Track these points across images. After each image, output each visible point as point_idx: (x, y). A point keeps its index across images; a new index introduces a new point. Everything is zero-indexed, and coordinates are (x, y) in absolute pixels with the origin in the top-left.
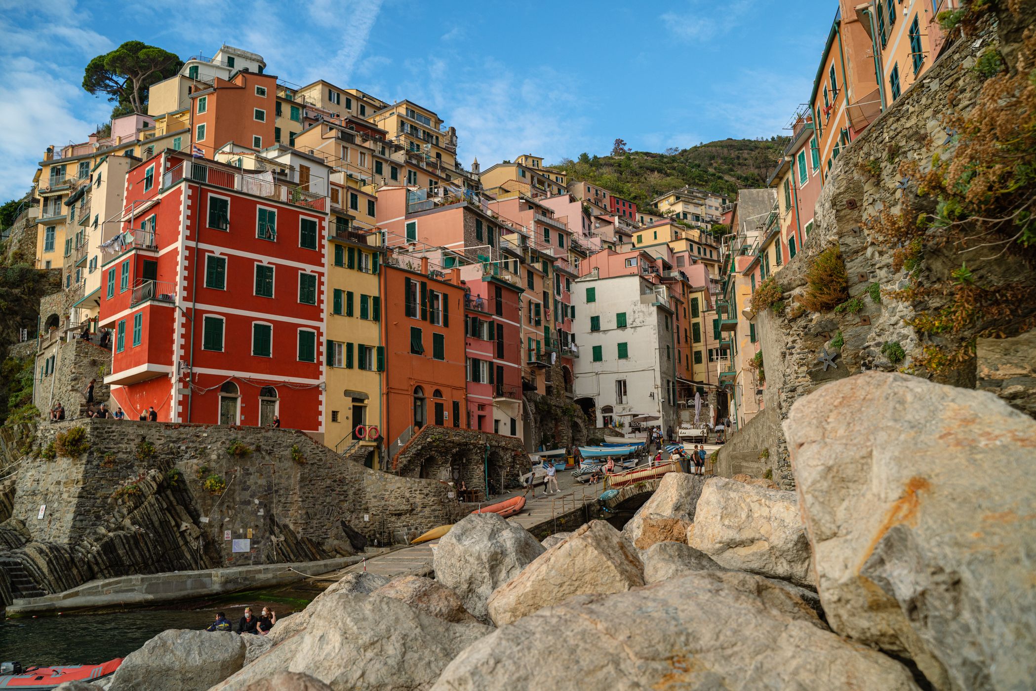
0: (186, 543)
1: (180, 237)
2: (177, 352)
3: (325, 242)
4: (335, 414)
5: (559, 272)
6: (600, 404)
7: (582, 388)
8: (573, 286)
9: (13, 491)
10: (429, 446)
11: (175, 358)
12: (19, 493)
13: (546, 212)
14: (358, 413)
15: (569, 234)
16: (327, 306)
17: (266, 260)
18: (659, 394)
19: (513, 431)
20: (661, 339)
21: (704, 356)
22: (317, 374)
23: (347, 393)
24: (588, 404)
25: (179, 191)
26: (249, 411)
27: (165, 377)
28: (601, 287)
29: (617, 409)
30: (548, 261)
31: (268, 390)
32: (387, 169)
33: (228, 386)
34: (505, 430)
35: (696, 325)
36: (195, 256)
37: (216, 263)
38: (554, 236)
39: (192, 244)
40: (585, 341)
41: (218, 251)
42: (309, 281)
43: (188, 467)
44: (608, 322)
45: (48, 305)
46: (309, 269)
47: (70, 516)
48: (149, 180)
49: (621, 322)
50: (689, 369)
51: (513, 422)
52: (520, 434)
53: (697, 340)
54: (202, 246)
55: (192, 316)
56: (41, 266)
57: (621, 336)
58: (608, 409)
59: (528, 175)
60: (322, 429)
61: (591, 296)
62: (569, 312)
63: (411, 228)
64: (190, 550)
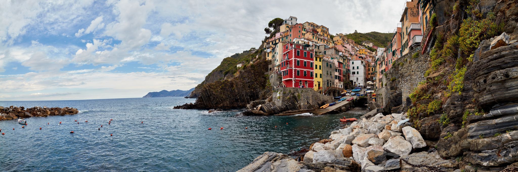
0: (296, 106)
1: (293, 57)
2: (293, 76)
3: (314, 57)
4: (316, 85)
5: (348, 59)
6: (354, 82)
7: (351, 79)
8: (350, 61)
9: (272, 97)
10: (329, 90)
11: (293, 77)
12: (273, 98)
13: (346, 47)
14: (319, 85)
15: (349, 51)
16: (314, 67)
17: (305, 60)
18: (363, 80)
19: (341, 87)
20: (364, 71)
21: (370, 74)
22: (313, 79)
23: (318, 82)
24: (352, 81)
25: (292, 50)
26: (304, 84)
27: (291, 80)
28: (355, 62)
29: (356, 82)
30: (346, 57)
31: (306, 81)
32: (320, 40)
33: (300, 81)
34: (340, 87)
35: (369, 68)
36: (295, 60)
37: (298, 61)
38: (347, 52)
39: (295, 58)
40: (352, 71)
41: (298, 59)
42: (312, 63)
43: (296, 94)
44: (356, 68)
45: (270, 66)
46: (312, 61)
47: (281, 102)
48: (287, 48)
49: (358, 68)
50: (368, 76)
51: (341, 85)
52: (342, 88)
53: (369, 71)
54: (296, 59)
55: (295, 70)
56: (267, 59)
57: (358, 70)
58: (355, 82)
59: (341, 38)
60: (314, 88)
61: (353, 63)
62: (349, 66)
63: (325, 52)
64: (297, 107)
